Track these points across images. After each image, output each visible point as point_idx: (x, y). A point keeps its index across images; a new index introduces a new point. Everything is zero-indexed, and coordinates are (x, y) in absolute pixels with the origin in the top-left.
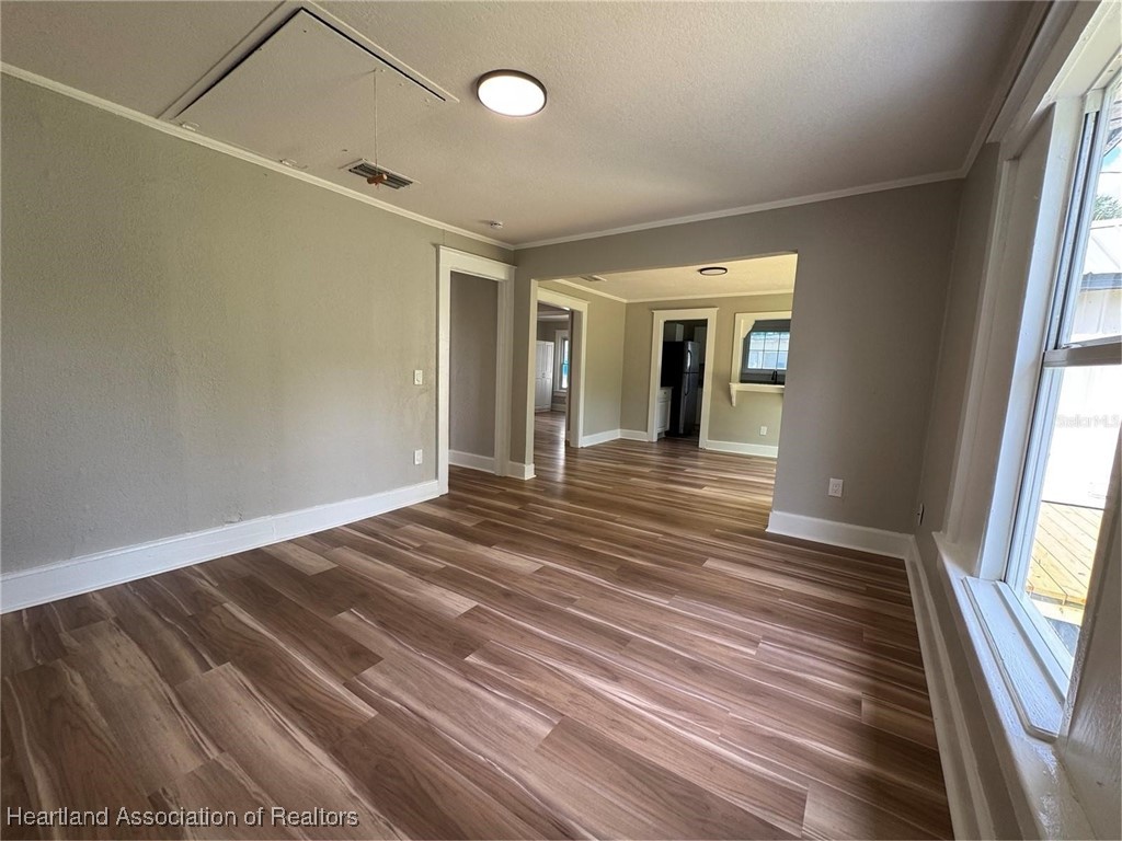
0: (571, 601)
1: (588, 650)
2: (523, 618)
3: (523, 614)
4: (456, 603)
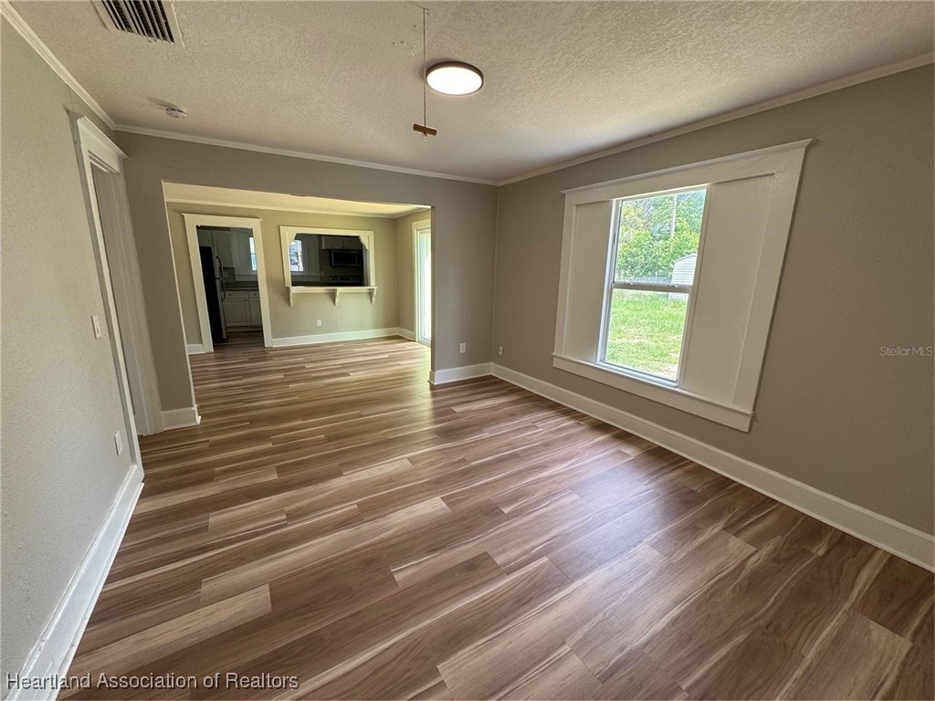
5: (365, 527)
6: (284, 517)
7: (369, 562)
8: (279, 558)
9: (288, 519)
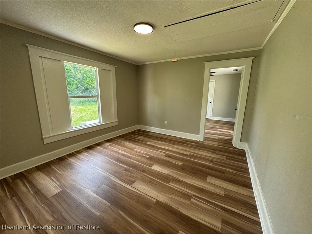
0: (126, 170)
1: (126, 158)
2: (139, 164)
3: (139, 166)
4: (156, 168)
5: (175, 176)
6: (192, 199)
7: (183, 169)
8: (201, 186)
9: (191, 198)
